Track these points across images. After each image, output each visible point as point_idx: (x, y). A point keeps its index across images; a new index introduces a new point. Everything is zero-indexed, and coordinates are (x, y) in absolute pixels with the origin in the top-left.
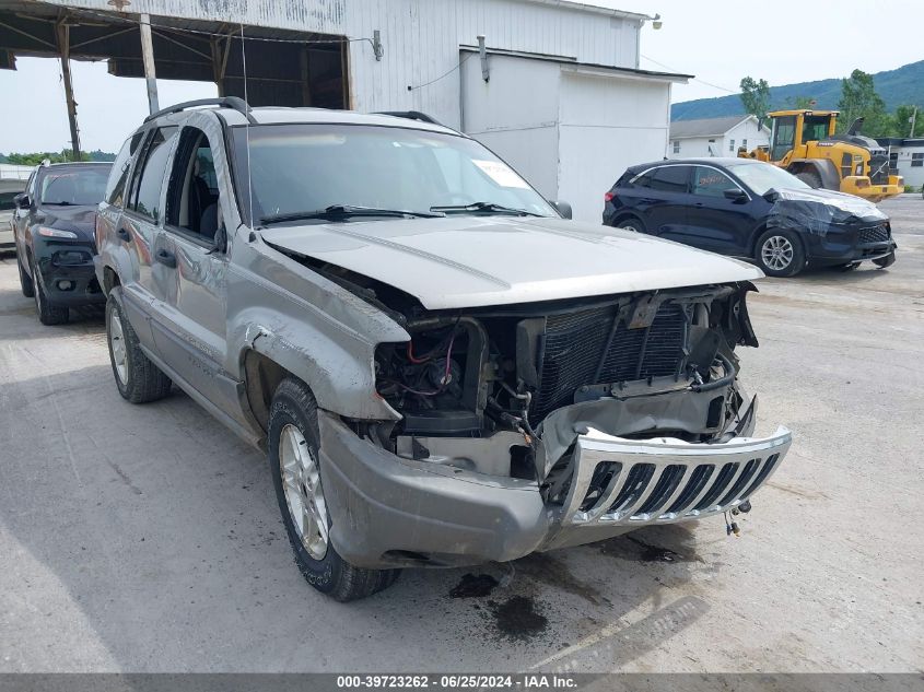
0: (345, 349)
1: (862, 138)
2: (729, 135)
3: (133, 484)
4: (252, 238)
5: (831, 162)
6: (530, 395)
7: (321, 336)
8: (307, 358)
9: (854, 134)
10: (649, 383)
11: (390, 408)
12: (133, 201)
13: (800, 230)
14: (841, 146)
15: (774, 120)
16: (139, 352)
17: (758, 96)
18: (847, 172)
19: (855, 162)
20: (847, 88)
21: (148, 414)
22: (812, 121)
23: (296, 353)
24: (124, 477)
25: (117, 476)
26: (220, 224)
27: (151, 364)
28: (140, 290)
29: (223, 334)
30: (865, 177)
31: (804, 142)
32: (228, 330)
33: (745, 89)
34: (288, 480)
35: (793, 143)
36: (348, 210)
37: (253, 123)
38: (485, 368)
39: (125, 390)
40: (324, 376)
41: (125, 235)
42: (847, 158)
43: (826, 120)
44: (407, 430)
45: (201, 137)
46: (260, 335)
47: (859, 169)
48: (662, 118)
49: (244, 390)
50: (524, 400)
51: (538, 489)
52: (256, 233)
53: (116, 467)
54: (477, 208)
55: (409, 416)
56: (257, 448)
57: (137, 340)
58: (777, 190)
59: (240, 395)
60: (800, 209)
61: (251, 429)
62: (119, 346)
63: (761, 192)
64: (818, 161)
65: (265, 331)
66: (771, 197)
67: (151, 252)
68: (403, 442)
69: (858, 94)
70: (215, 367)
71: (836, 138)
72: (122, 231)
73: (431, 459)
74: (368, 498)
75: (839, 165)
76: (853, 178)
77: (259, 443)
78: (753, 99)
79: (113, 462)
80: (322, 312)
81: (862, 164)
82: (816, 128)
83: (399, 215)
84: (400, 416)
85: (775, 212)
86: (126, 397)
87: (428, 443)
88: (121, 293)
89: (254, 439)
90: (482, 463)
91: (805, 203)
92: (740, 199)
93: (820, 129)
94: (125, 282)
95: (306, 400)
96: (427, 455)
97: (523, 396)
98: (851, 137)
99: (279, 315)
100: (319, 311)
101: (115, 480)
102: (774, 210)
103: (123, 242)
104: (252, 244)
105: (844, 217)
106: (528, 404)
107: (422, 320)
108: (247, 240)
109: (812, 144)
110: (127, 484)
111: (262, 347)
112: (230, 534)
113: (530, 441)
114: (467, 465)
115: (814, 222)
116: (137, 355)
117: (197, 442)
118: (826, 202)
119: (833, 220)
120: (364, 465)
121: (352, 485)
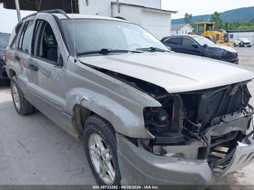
0: (126, 108)
1: (222, 30)
2: (182, 29)
3: (27, 148)
4: (75, 61)
5: (213, 37)
6: (200, 124)
7: (113, 101)
8: (109, 111)
9: (219, 29)
10: (232, 115)
11: (150, 134)
12: (20, 47)
13: (214, 56)
14: (216, 32)
15: (198, 25)
16: (24, 99)
17: (189, 18)
18: (218, 39)
19: (220, 37)
20: (213, 17)
21: (28, 119)
22: (208, 25)
23: (102, 108)
24: (22, 145)
25: (20, 145)
26: (59, 56)
27: (28, 102)
28: (23, 77)
29: (64, 97)
30: (223, 41)
31: (206, 31)
32: (67, 96)
33: (186, 16)
34: (92, 152)
35: (203, 31)
36: (109, 50)
37: (68, 18)
38: (182, 114)
39: (19, 111)
40: (118, 120)
41: (18, 59)
42: (218, 35)
43: (212, 25)
44: (157, 142)
45: (46, 23)
46: (84, 99)
47: (221, 38)
48: (169, 24)
49: (74, 119)
50: (198, 127)
51: (207, 163)
52: (77, 59)
53: (19, 141)
54: (151, 49)
55: (158, 137)
56: (78, 139)
57: (23, 95)
58: (207, 44)
59: (72, 120)
60: (214, 50)
61: (75, 132)
62: (16, 96)
63: (202, 44)
64: (210, 36)
65: (86, 98)
66: (205, 46)
67: (27, 65)
68: (156, 148)
69: (215, 18)
70: (61, 109)
71: (214, 30)
72: (17, 57)
73: (167, 155)
74: (144, 174)
75: (215, 37)
76: (219, 41)
77: (78, 137)
78: (188, 19)
79: (18, 139)
80: (113, 92)
81: (222, 37)
82: (209, 27)
83: (126, 52)
84: (154, 137)
85: (206, 51)
86: (19, 113)
87: (167, 148)
88: (17, 78)
89: (76, 136)
90: (187, 154)
91: (215, 48)
92: (196, 47)
93: (210, 28)
94: (19, 75)
95: (105, 126)
96: (166, 153)
97: (197, 125)
98: (219, 30)
99: (91, 92)
100: (111, 91)
101: (19, 147)
102: (206, 50)
103: (17, 61)
104: (76, 63)
105: (226, 52)
106: (199, 128)
107: (160, 96)
108: (73, 61)
109: (208, 31)
110: (24, 148)
111: (85, 104)
112: (67, 169)
113: (206, 145)
114: (181, 156)
115: (218, 53)
116: (23, 100)
117: (47, 130)
118: (221, 48)
119: (223, 53)
120: (142, 160)
121: (136, 167)
